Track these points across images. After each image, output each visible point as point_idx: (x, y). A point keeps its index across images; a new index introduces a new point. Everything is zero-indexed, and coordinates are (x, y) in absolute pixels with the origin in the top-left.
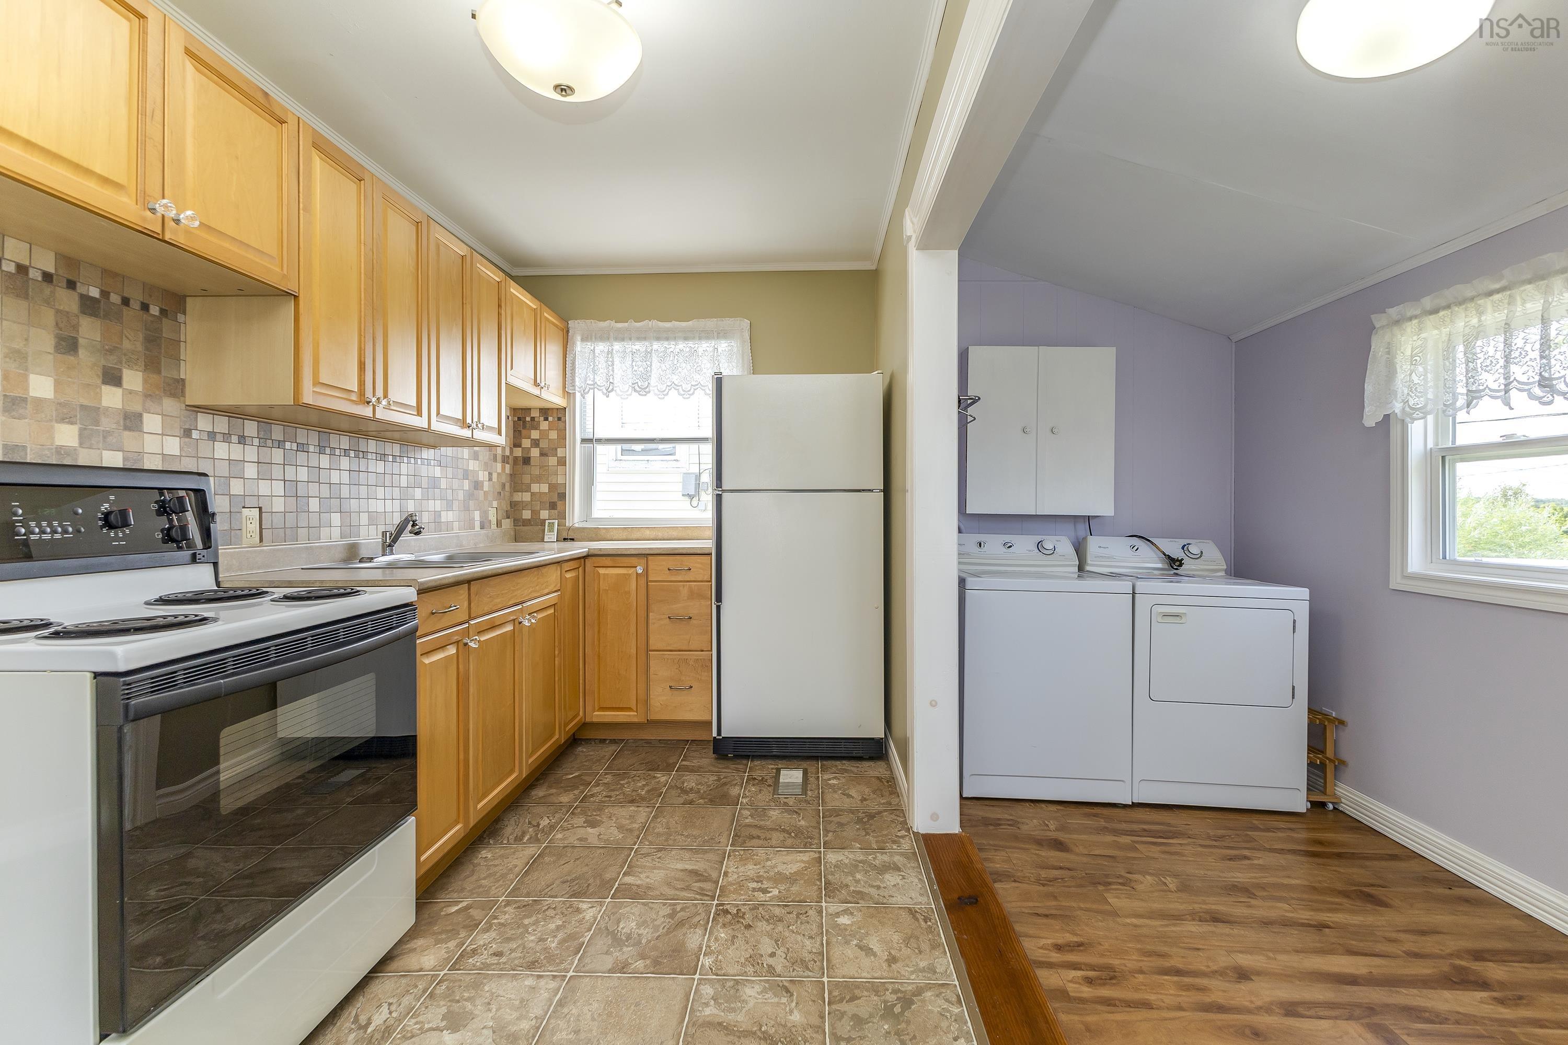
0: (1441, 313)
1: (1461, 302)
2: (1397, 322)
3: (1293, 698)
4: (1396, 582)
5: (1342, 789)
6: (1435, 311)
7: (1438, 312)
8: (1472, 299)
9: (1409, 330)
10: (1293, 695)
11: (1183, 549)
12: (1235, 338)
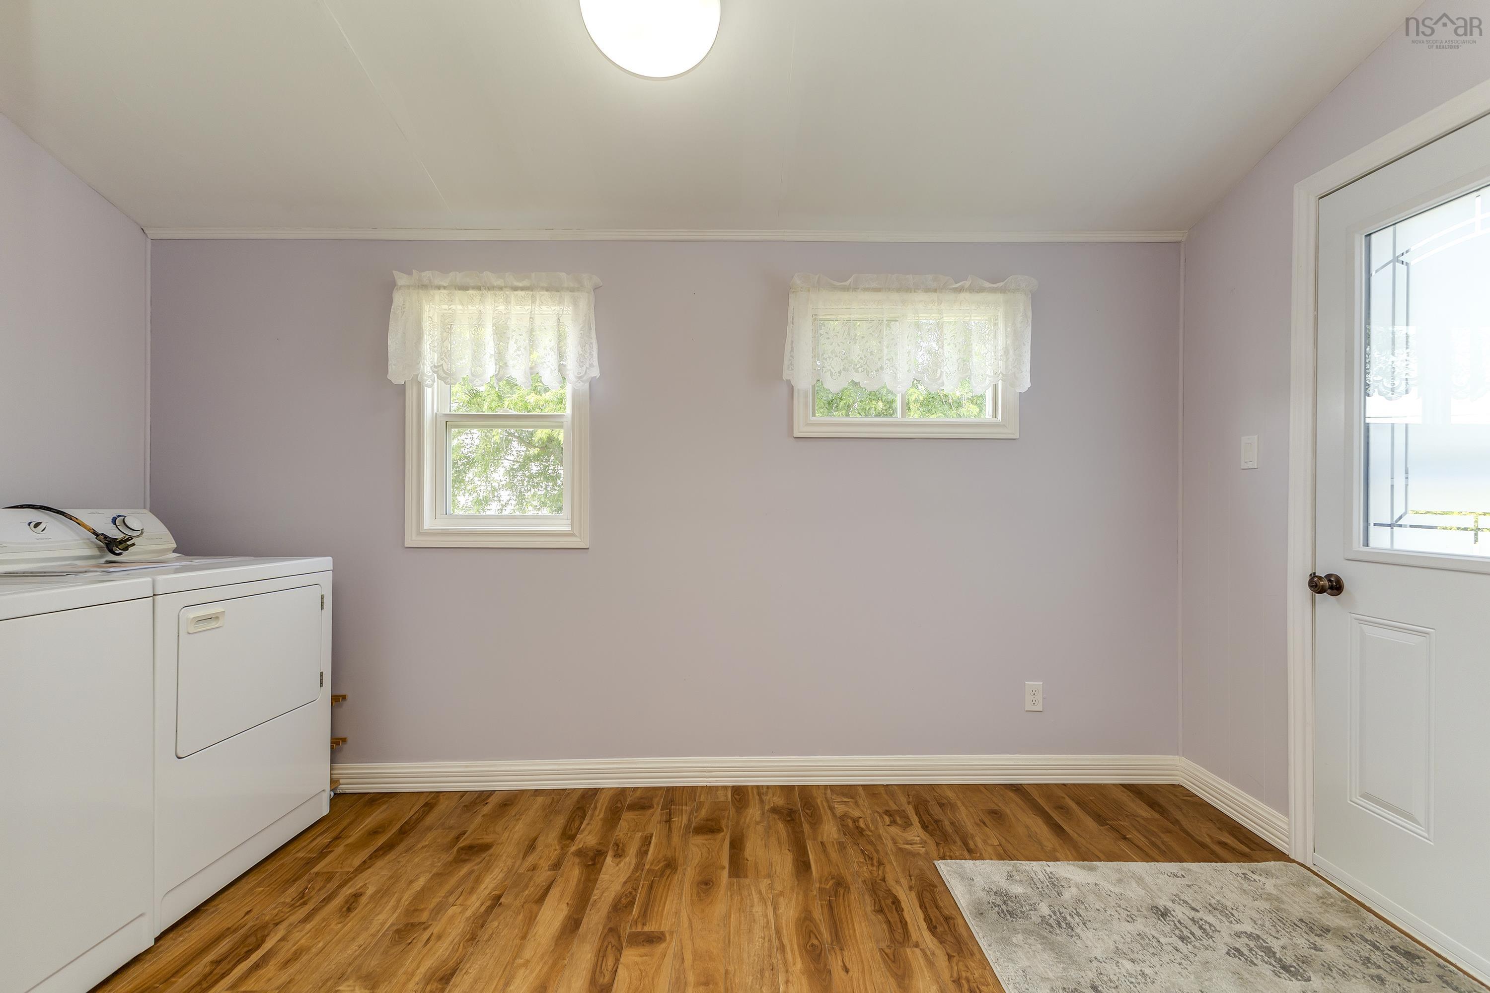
0: (471, 292)
1: (491, 288)
2: (424, 287)
3: (321, 686)
4: (412, 539)
5: (342, 769)
6: (465, 288)
7: (468, 290)
8: (501, 288)
9: (437, 298)
10: (321, 683)
11: (115, 524)
12: (152, 233)
